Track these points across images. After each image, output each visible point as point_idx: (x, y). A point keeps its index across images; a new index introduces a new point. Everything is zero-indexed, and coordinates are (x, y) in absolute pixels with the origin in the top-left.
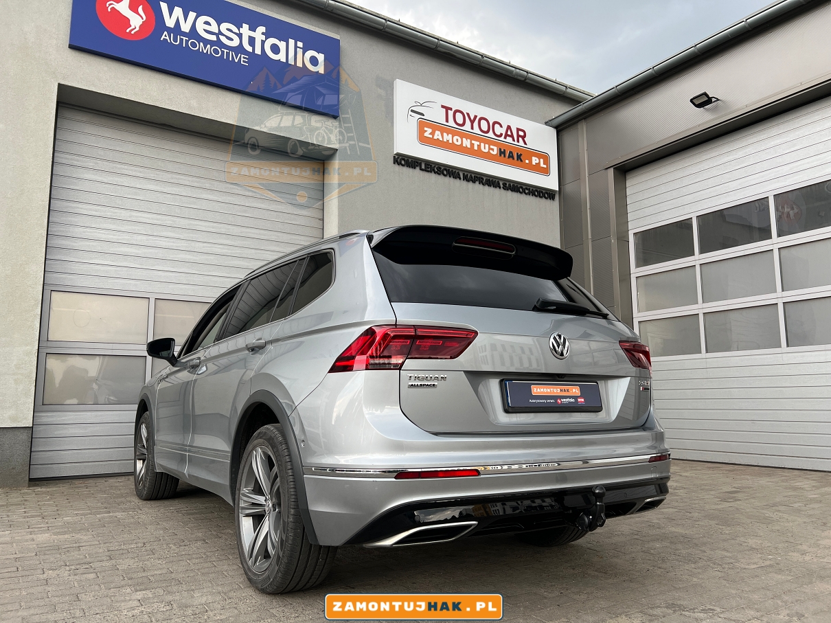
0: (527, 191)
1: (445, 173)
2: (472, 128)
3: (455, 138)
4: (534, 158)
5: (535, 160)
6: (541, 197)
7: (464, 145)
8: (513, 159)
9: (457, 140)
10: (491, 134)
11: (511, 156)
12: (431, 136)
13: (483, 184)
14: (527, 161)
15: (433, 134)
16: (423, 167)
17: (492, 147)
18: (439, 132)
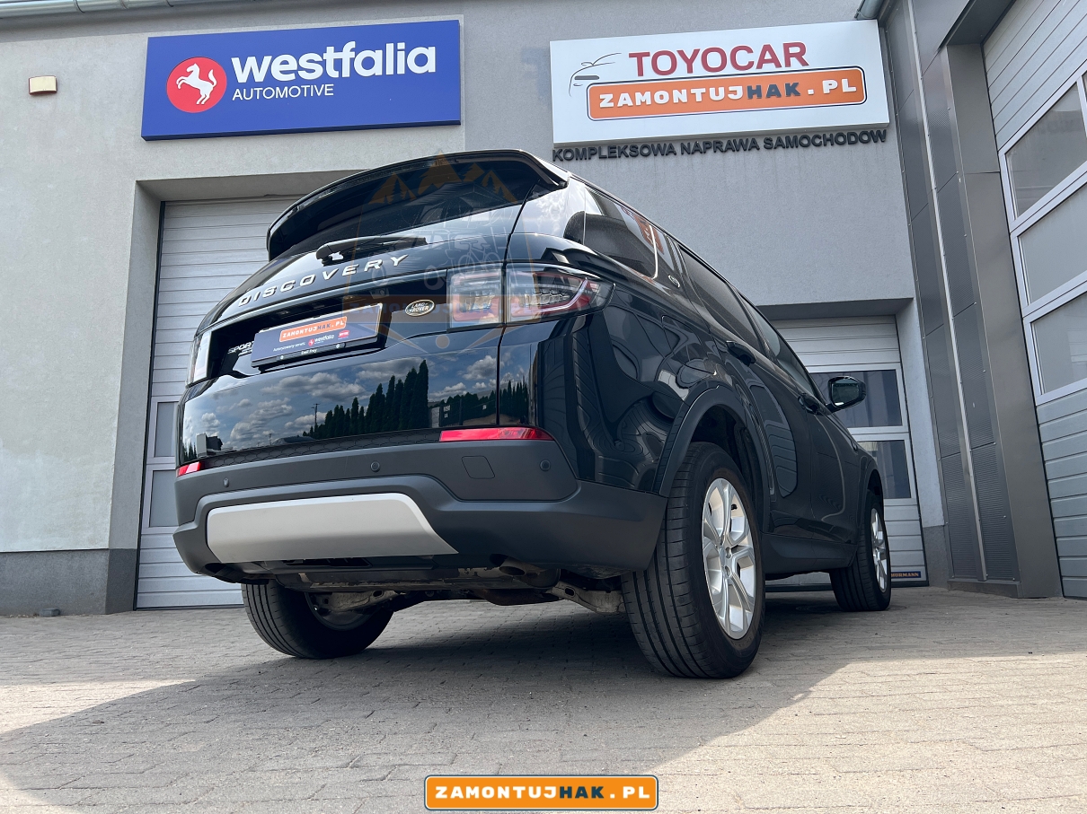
0: (818, 141)
1: (646, 151)
2: (690, 70)
3: (657, 95)
4: (825, 83)
5: (828, 86)
6: (851, 143)
7: (676, 101)
8: (779, 95)
9: (662, 97)
10: (729, 69)
11: (774, 91)
12: (612, 105)
13: (722, 151)
14: (811, 92)
15: (615, 100)
16: (605, 153)
17: (731, 89)
18: (626, 95)
